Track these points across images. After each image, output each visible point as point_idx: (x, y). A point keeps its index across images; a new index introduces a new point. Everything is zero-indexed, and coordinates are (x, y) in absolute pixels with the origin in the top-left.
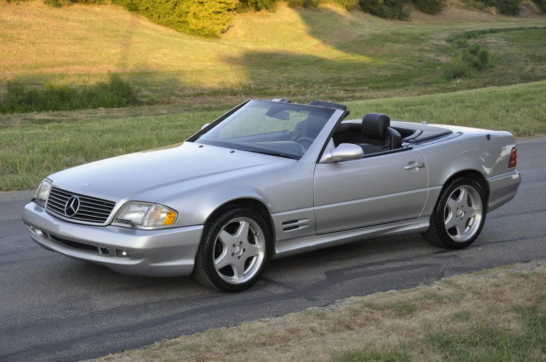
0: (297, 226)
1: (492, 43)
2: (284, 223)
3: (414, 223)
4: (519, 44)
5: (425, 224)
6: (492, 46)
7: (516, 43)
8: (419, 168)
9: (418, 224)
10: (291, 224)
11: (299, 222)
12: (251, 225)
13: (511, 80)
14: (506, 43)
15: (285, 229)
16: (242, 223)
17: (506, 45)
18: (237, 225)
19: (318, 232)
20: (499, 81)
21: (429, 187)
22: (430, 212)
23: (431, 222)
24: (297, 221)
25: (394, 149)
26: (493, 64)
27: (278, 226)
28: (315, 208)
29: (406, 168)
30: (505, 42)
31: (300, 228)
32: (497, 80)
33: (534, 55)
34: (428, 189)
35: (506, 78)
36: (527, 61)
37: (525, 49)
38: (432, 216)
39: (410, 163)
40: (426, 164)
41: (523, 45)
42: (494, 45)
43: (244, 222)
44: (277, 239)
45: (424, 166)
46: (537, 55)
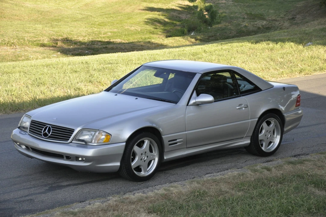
0: (176, 143)
1: (222, 3)
2: (169, 141)
3: (242, 140)
4: (242, 4)
5: (248, 141)
6: (222, 6)
7: (240, 3)
8: (245, 108)
9: (244, 141)
10: (173, 141)
11: (178, 140)
12: (151, 142)
13: (229, 34)
14: (233, 4)
15: (170, 145)
16: (146, 141)
17: (233, 5)
18: (143, 142)
19: (188, 146)
20: (219, 34)
21: (250, 119)
22: (251, 134)
23: (251, 141)
24: (176, 140)
25: (230, 96)
26: (219, 21)
27: (166, 142)
28: (186, 132)
29: (237, 108)
30: (232, 2)
31: (178, 144)
32: (218, 34)
33: (251, 14)
34: (250, 120)
35: (226, 33)
36: (244, 18)
37: (246, 9)
38: (252, 137)
39: (240, 105)
40: (249, 106)
41: (245, 5)
42: (224, 5)
43: (147, 140)
44: (165, 151)
45: (247, 107)
46: (253, 13)
